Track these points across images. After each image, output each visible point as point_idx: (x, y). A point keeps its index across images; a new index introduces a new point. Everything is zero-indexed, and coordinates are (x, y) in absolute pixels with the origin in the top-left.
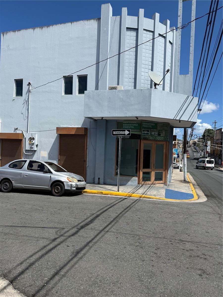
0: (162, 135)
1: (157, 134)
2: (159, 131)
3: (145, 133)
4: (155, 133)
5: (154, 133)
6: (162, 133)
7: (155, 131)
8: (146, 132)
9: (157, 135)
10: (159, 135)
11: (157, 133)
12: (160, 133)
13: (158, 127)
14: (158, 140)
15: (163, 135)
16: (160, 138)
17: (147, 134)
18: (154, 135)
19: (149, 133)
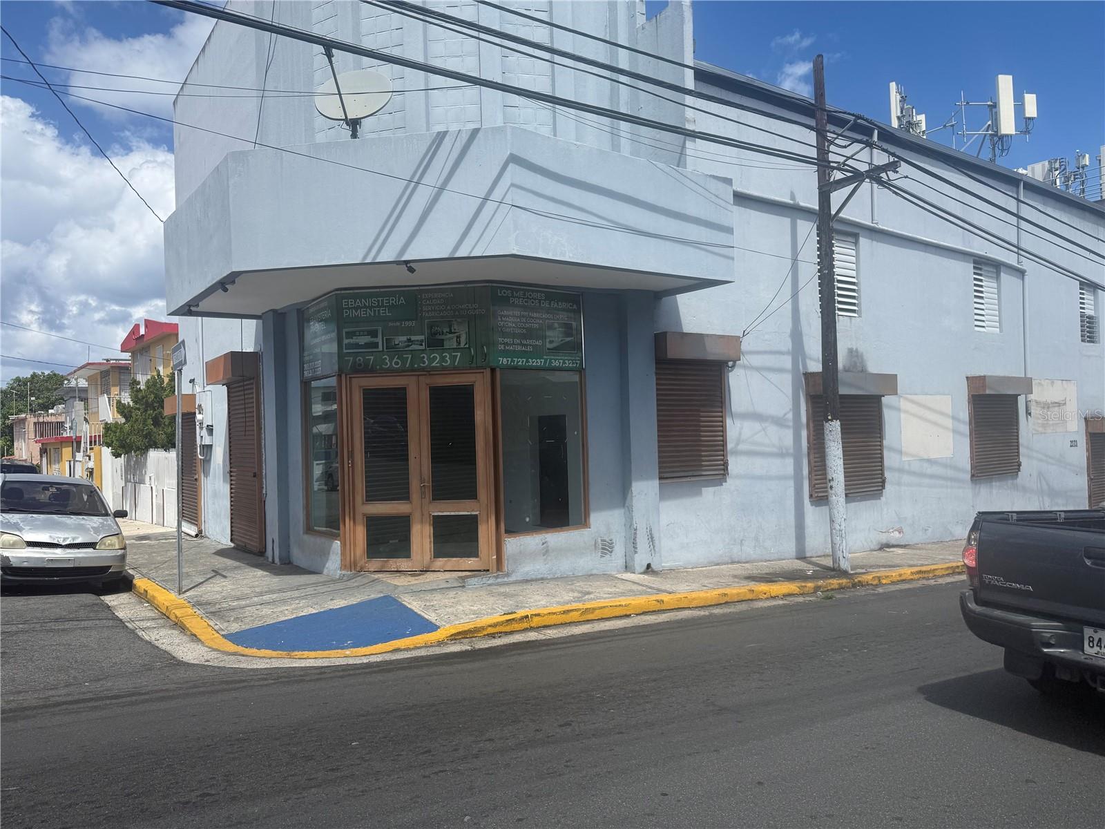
0: (451, 343)
1: (422, 341)
2: (431, 327)
3: (357, 346)
4: (413, 338)
5: (404, 338)
6: (451, 332)
7: (410, 331)
8: (363, 340)
9: (423, 347)
10: (435, 342)
11: (422, 337)
12: (439, 337)
13: (425, 309)
14: (435, 369)
15: (459, 343)
16: (443, 359)
17: (367, 345)
18: (409, 346)
19: (379, 340)
